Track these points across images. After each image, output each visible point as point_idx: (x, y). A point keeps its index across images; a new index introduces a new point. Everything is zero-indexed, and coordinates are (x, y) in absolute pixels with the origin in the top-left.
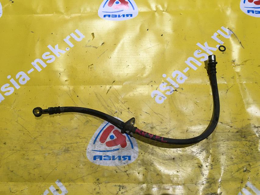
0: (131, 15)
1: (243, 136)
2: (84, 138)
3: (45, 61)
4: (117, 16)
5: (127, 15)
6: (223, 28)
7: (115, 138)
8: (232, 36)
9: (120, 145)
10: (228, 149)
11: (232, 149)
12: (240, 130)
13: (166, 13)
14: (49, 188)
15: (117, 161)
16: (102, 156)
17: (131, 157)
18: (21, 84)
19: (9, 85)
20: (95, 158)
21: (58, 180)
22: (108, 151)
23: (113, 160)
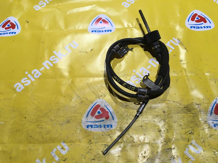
0: (111, 31)
1: (189, 110)
2: (80, 113)
3: (52, 62)
4: (101, 31)
5: (108, 31)
6: (173, 38)
7: (101, 113)
8: (180, 44)
9: (104, 117)
10: (178, 119)
11: (181, 119)
12: (187, 106)
13: (135, 29)
14: (57, 147)
15: (103, 128)
16: (92, 125)
17: (113, 126)
18: (35, 78)
19: (27, 78)
20: (88, 127)
21: (62, 142)
22: (96, 122)
23: (100, 127)
